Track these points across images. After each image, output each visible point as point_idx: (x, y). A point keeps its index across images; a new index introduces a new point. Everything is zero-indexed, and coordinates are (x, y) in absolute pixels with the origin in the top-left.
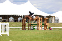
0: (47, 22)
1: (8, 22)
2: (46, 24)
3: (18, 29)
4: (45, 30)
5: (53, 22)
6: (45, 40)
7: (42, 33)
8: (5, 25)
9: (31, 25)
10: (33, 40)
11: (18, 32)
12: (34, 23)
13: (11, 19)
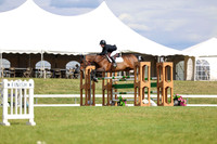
0: (169, 79)
1: (33, 76)
2: (165, 84)
3: (68, 101)
4: (162, 104)
5: (189, 78)
6: (162, 141)
7: (151, 116)
8: (21, 88)
9: (111, 87)
10: (119, 141)
11: (65, 113)
12: (123, 79)
13: (43, 65)
